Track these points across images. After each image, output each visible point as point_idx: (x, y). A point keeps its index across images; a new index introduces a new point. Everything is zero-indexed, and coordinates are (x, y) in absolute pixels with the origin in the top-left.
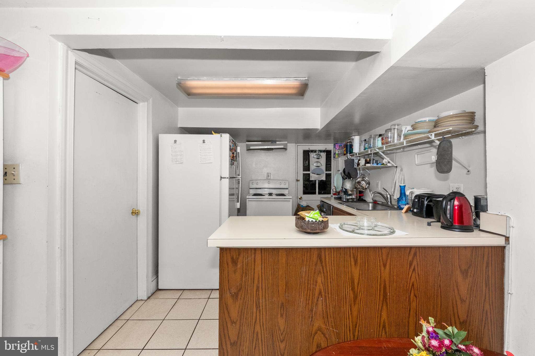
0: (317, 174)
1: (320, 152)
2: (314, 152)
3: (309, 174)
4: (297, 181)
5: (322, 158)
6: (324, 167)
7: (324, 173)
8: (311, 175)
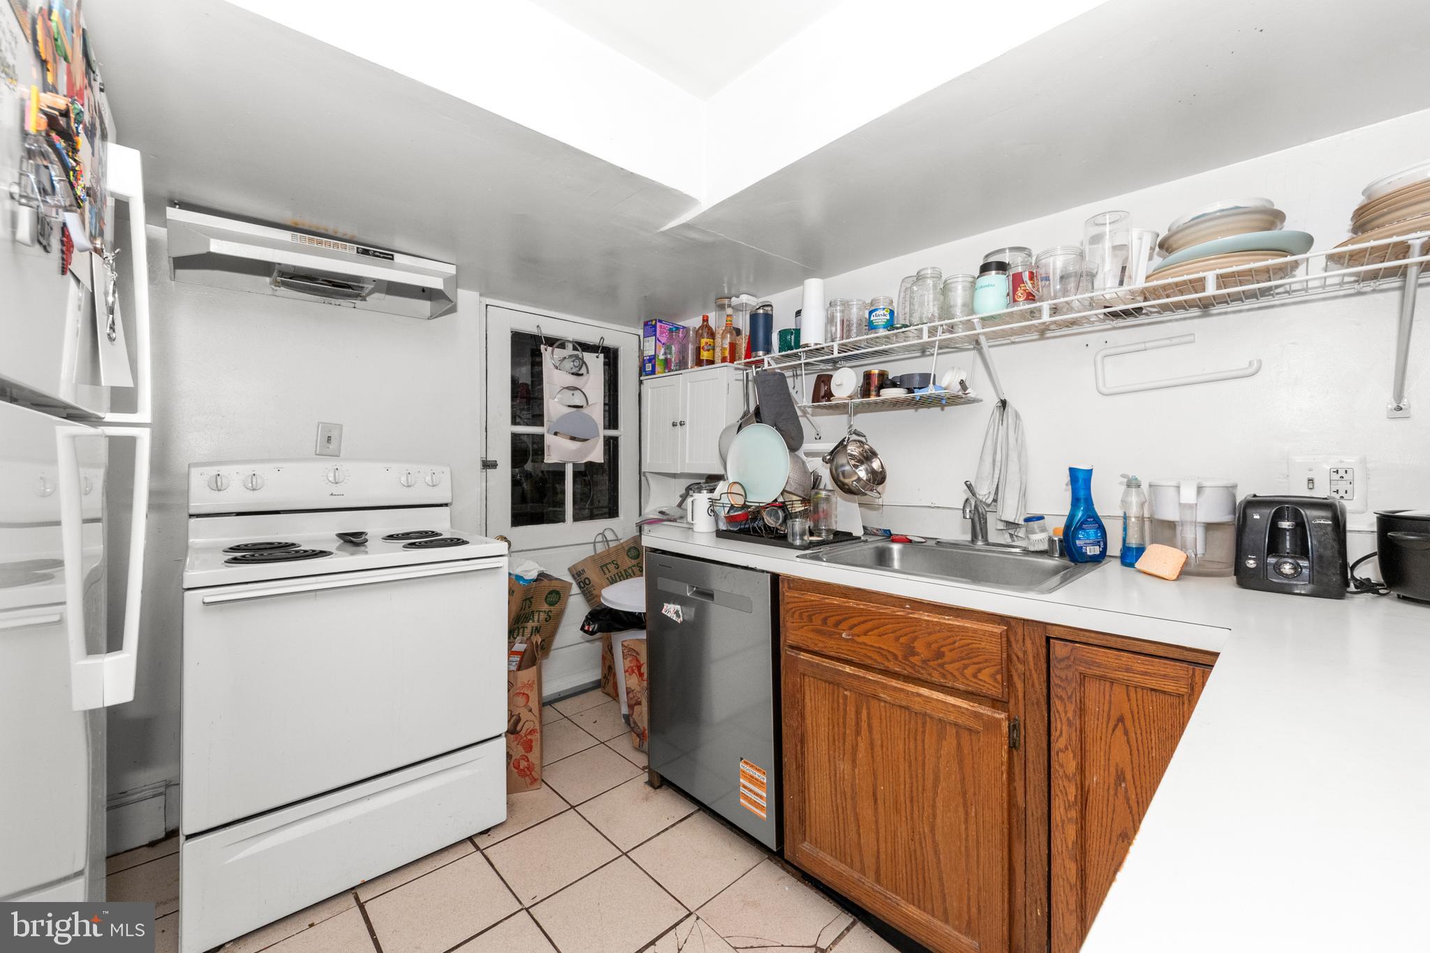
0: (573, 439)
1: (584, 350)
2: (558, 347)
3: (542, 436)
4: (488, 465)
5: (588, 372)
6: (597, 412)
7: (598, 436)
8: (549, 439)
